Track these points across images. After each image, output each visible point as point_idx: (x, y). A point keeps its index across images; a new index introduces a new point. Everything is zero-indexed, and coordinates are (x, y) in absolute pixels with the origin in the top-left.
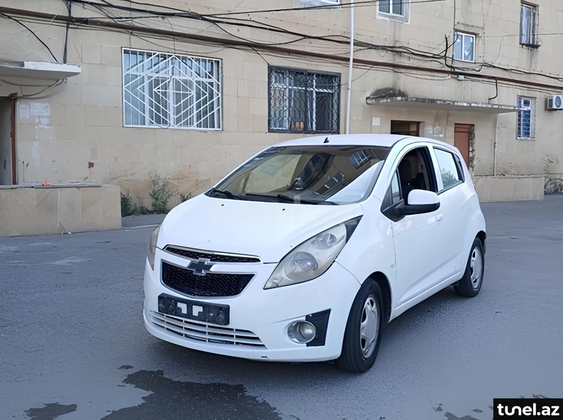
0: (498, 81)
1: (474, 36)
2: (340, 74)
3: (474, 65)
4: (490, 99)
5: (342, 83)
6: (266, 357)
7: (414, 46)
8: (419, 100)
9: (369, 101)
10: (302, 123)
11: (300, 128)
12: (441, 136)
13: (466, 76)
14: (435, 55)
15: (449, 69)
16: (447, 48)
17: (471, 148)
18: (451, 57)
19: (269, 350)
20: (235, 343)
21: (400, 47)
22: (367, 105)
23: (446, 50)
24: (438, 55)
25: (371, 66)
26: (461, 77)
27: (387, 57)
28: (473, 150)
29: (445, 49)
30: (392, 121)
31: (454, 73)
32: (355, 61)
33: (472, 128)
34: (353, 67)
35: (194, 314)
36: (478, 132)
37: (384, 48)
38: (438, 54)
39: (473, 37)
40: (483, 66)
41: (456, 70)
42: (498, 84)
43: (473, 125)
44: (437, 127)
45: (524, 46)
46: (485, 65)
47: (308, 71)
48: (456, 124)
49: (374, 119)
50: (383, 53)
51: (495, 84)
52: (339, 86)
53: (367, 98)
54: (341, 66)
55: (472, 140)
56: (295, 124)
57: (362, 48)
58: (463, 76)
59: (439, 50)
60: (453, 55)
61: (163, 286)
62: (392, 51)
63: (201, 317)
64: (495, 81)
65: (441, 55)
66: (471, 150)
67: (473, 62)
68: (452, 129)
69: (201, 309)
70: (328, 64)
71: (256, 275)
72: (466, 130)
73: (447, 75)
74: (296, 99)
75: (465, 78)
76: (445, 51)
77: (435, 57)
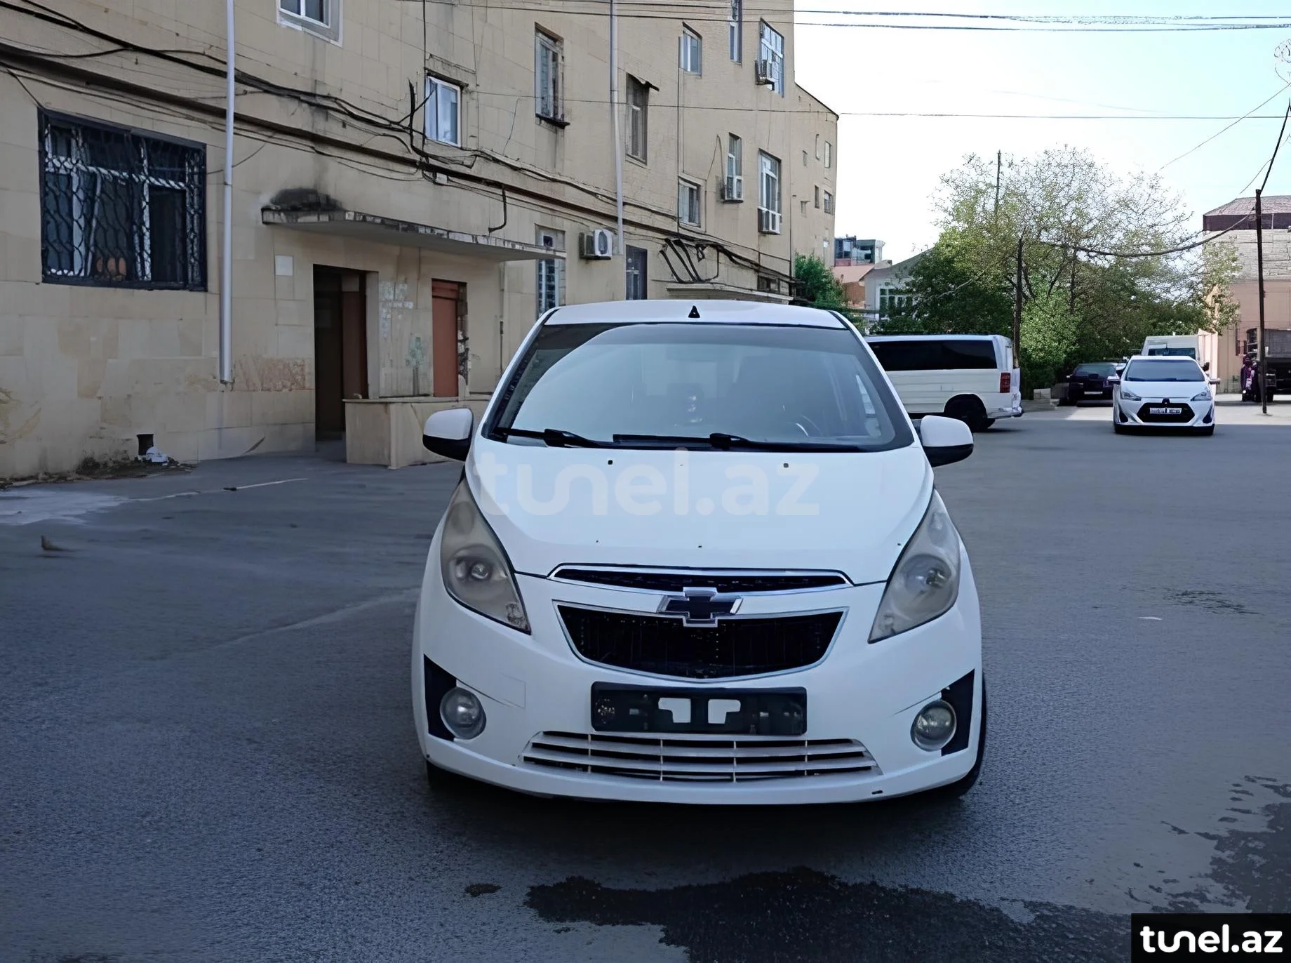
0: (507, 193)
1: (458, 89)
2: (204, 146)
3: (462, 153)
4: (491, 230)
5: (209, 169)
6: (880, 792)
7: (352, 96)
8: (387, 222)
9: (270, 217)
10: (122, 263)
11: (118, 273)
12: (410, 305)
13: (451, 176)
14: (391, 122)
15: (417, 157)
16: (413, 110)
17: (460, 333)
18: (421, 131)
19: (886, 776)
20: (806, 773)
21: (327, 97)
22: (264, 226)
23: (411, 116)
24: (398, 124)
25: (269, 134)
26: (442, 178)
27: (298, 118)
28: (466, 339)
29: (409, 112)
30: (315, 266)
31: (429, 167)
32: (238, 118)
33: (461, 291)
34: (235, 134)
35: (711, 720)
36: (472, 300)
37: (293, 94)
38: (399, 121)
39: (456, 91)
40: (478, 158)
41: (432, 161)
42: (508, 200)
43: (463, 285)
44: (401, 286)
45: (543, 122)
46: (480, 154)
47: (133, 131)
48: (434, 280)
49: (280, 260)
50: (293, 105)
51: (501, 198)
52: (203, 175)
53: (264, 210)
54: (207, 127)
55: (462, 316)
56: (105, 263)
57: (250, 89)
58: (444, 177)
59: (398, 113)
60: (424, 128)
61: (585, 665)
62: (311, 104)
63: (734, 723)
64: (499, 191)
65: (403, 124)
66: (460, 337)
67: (459, 145)
68: (427, 292)
69: (735, 706)
70: (175, 118)
71: (847, 613)
72: (453, 295)
73: (413, 170)
74: (105, 198)
75: (448, 180)
76: (409, 118)
77: (392, 127)
